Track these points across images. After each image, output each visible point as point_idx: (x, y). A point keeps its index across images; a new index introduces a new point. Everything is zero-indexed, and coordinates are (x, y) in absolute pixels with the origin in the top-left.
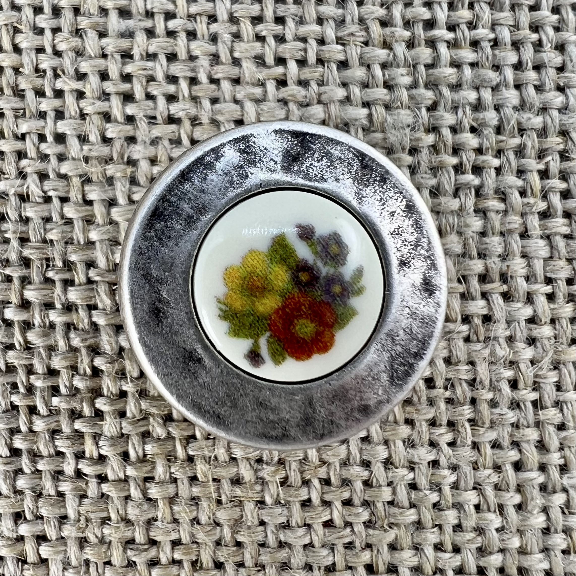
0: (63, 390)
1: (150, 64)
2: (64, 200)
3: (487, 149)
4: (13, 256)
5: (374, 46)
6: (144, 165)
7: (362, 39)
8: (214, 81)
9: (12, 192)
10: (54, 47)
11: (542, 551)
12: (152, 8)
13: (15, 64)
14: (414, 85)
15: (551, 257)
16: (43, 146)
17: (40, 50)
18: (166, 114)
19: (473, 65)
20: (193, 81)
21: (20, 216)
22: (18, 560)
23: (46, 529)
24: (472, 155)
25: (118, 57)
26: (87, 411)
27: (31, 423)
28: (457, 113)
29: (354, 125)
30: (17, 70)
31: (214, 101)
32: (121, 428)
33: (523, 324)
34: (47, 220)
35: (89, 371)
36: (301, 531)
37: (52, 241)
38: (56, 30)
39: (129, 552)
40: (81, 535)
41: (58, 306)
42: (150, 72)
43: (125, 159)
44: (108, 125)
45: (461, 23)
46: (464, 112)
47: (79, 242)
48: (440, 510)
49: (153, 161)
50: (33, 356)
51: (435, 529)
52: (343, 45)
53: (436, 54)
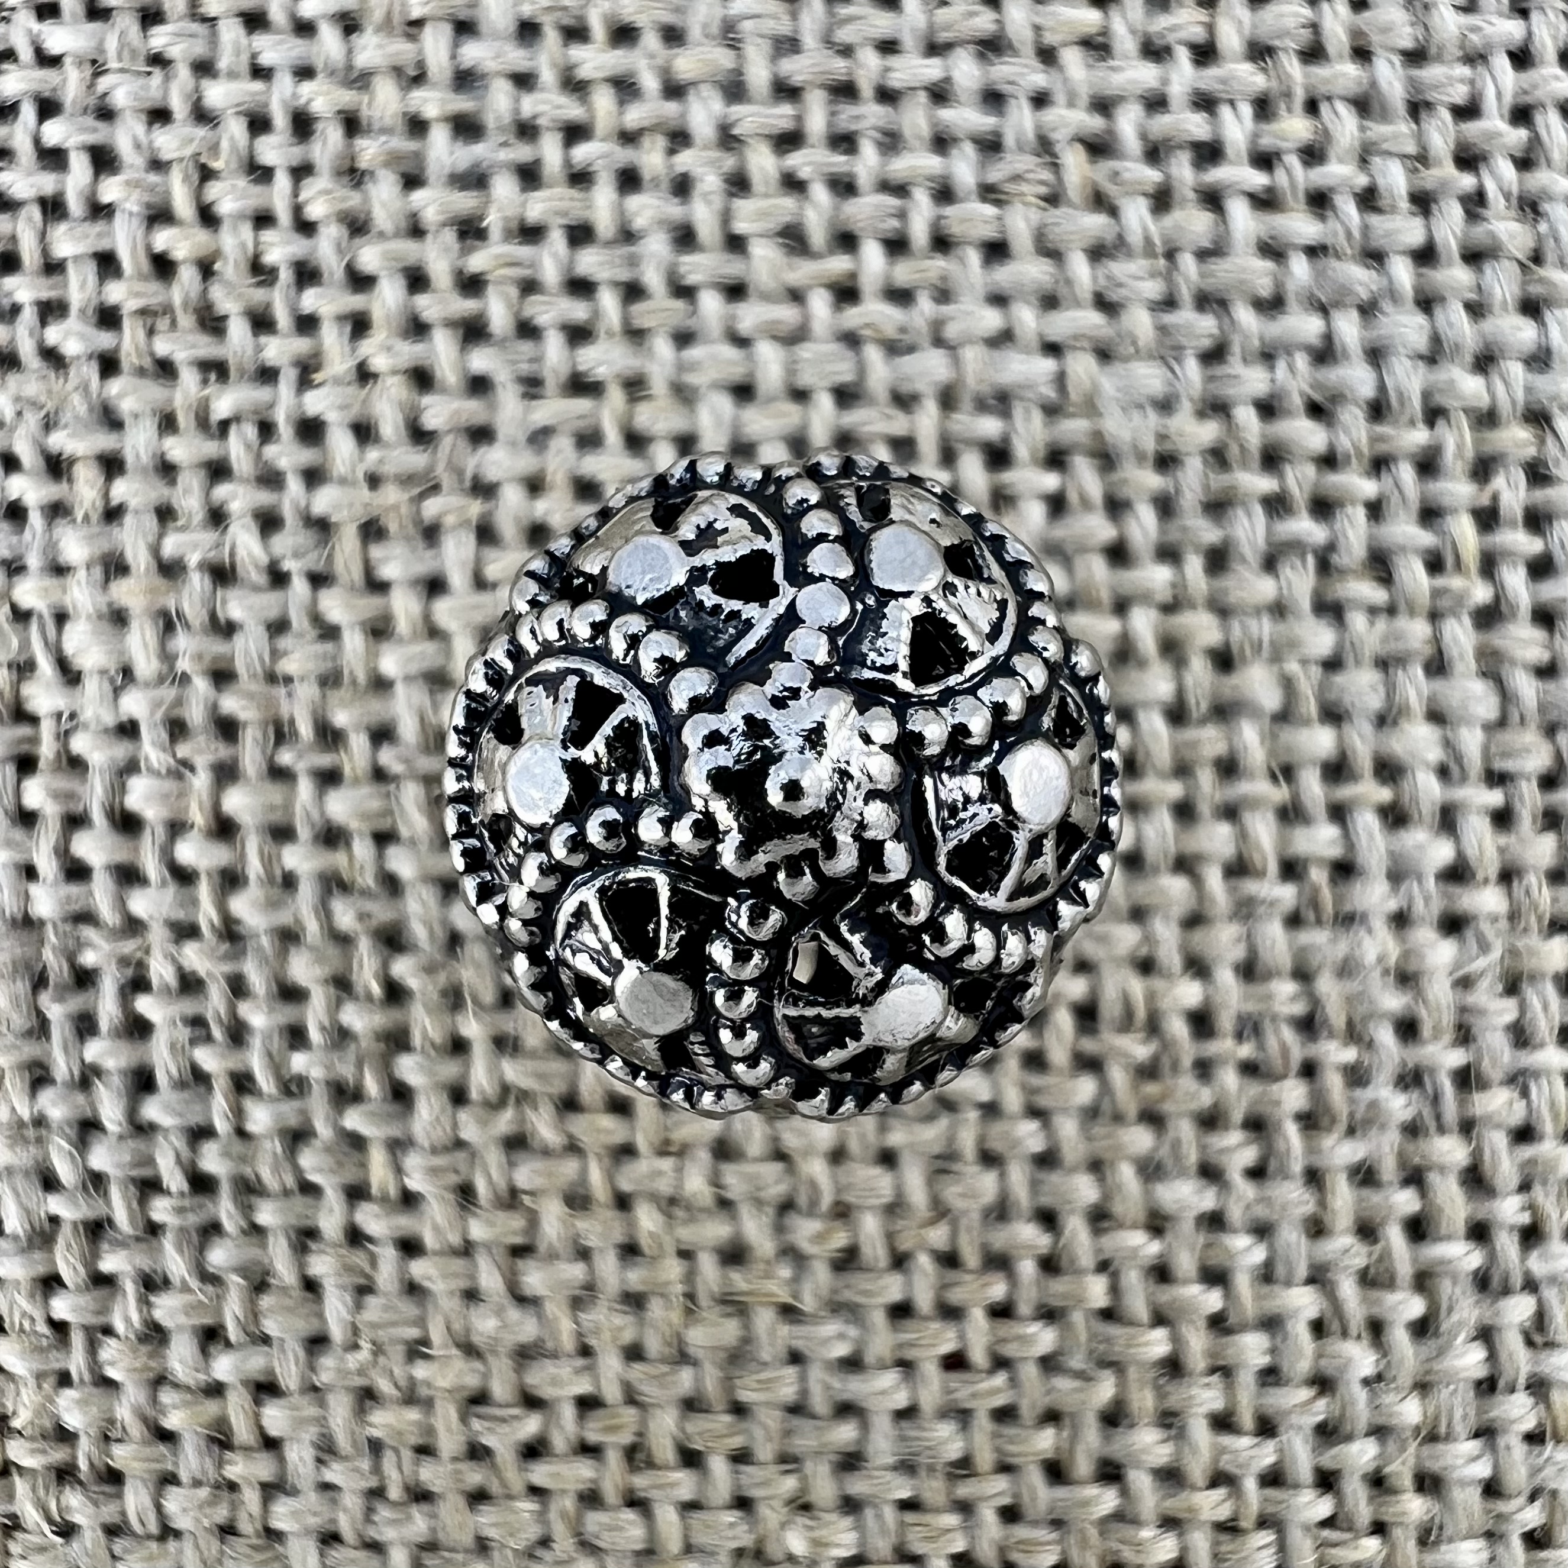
0: (315, 1035)
1: (524, 252)
2: (318, 580)
3: (1348, 457)
4: (196, 714)
5: (1070, 204)
6: (512, 497)
7: (1043, 190)
8: (684, 292)
9: (193, 560)
10: (297, 210)
11: (1476, 1435)
12: (535, 117)
13: (202, 252)
14: (1169, 303)
15: (1502, 722)
16: (271, 451)
17: (263, 220)
18: (564, 371)
19: (1314, 251)
20: (633, 292)
21: (213, 616)
22: (212, 1440)
23: (278, 1370)
24: (1310, 471)
25: (449, 236)
26: (372, 1086)
27: (239, 1113)
28: (1272, 368)
29: (1022, 399)
30: (206, 269)
31: (684, 338)
32: (455, 1125)
33: (1431, 883)
34: (278, 627)
35: (376, 989)
36: (889, 1378)
37: (288, 680)
38: (301, 172)
39: (476, 1424)
40: (359, 1382)
41: (304, 832)
42: (525, 272)
43: (468, 484)
44: (427, 400)
45: (1289, 151)
46: (1291, 368)
47: (354, 682)
48: (1229, 1331)
49: (535, 486)
50: (244, 952)
51: (1215, 1379)
52: (998, 203)
53: (1222, 228)
